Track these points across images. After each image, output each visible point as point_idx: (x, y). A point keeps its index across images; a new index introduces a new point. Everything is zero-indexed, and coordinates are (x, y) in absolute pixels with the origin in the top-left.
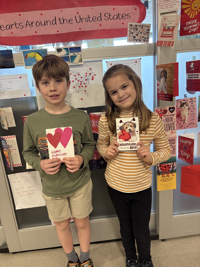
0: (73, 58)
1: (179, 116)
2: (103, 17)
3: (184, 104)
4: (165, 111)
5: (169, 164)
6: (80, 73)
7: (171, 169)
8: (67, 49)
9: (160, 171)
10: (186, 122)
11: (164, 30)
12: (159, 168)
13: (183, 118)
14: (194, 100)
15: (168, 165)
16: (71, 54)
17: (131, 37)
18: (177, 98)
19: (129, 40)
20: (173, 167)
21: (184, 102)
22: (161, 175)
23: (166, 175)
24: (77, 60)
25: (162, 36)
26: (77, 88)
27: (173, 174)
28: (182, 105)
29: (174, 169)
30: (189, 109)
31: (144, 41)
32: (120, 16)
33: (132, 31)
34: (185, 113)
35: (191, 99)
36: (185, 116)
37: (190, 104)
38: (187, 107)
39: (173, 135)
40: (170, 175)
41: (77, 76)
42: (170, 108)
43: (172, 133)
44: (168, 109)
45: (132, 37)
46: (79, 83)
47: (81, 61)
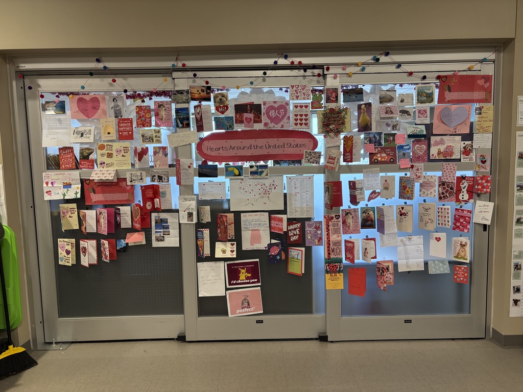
0: (261, 173)
1: (344, 222)
2: (286, 145)
3: (348, 213)
4: (332, 218)
5: (337, 264)
6: (266, 184)
7: (338, 269)
8: (257, 166)
10: (351, 228)
11: (329, 158)
12: (328, 267)
13: (348, 225)
14: (357, 211)
15: (335, 266)
16: (260, 170)
18: (341, 208)
19: (305, 162)
20: (340, 268)
21: (348, 211)
23: (333, 274)
24: (264, 174)
25: (328, 162)
26: (262, 195)
27: (341, 274)
28: (347, 214)
29: (341, 269)
30: (352, 217)
31: (316, 163)
33: (307, 156)
34: (350, 221)
35: (354, 209)
36: (350, 223)
37: (353, 214)
38: (351, 216)
39: (339, 238)
40: (338, 274)
41: (263, 186)
42: (336, 216)
43: (338, 236)
44: (334, 216)
45: (307, 160)
46: (264, 191)
47: (267, 175)
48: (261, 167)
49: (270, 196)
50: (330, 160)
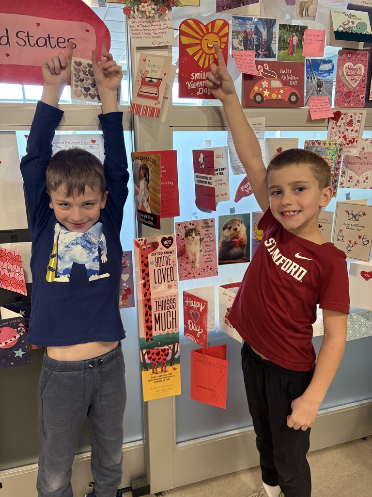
1: (182, 253)
2: (13, 39)
3: (191, 230)
4: (155, 245)
5: (166, 347)
7: (169, 358)
9: (148, 361)
10: (197, 265)
11: (144, 83)
12: (146, 357)
13: (191, 258)
14: (210, 224)
15: (164, 351)
17: (79, 88)
18: (177, 219)
19: (75, 94)
20: (174, 354)
21: (192, 227)
22: (151, 371)
25: (139, 95)
27: (175, 366)
28: (188, 233)
29: (176, 356)
30: (201, 240)
32: (54, 42)
33: (82, 76)
34: (195, 248)
35: (205, 222)
36: (195, 255)
37: (203, 231)
38: (197, 238)
39: (172, 291)
40: (169, 368)
42: (164, 239)
43: (170, 287)
44: (159, 240)
45: (83, 89)
50: (146, 89)
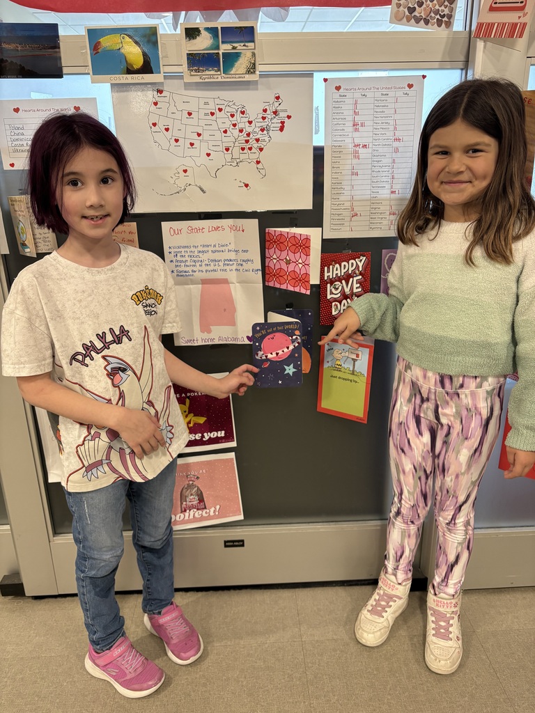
0: (231, 58)
8: (213, 31)
16: (225, 48)
17: (401, 8)
19: (396, 17)
24: (240, 66)
26: (236, 151)
31: (439, 23)
41: (238, 115)
45: (406, 10)
46: (243, 137)
47: (252, 69)
48: (230, 33)
49: (262, 156)
